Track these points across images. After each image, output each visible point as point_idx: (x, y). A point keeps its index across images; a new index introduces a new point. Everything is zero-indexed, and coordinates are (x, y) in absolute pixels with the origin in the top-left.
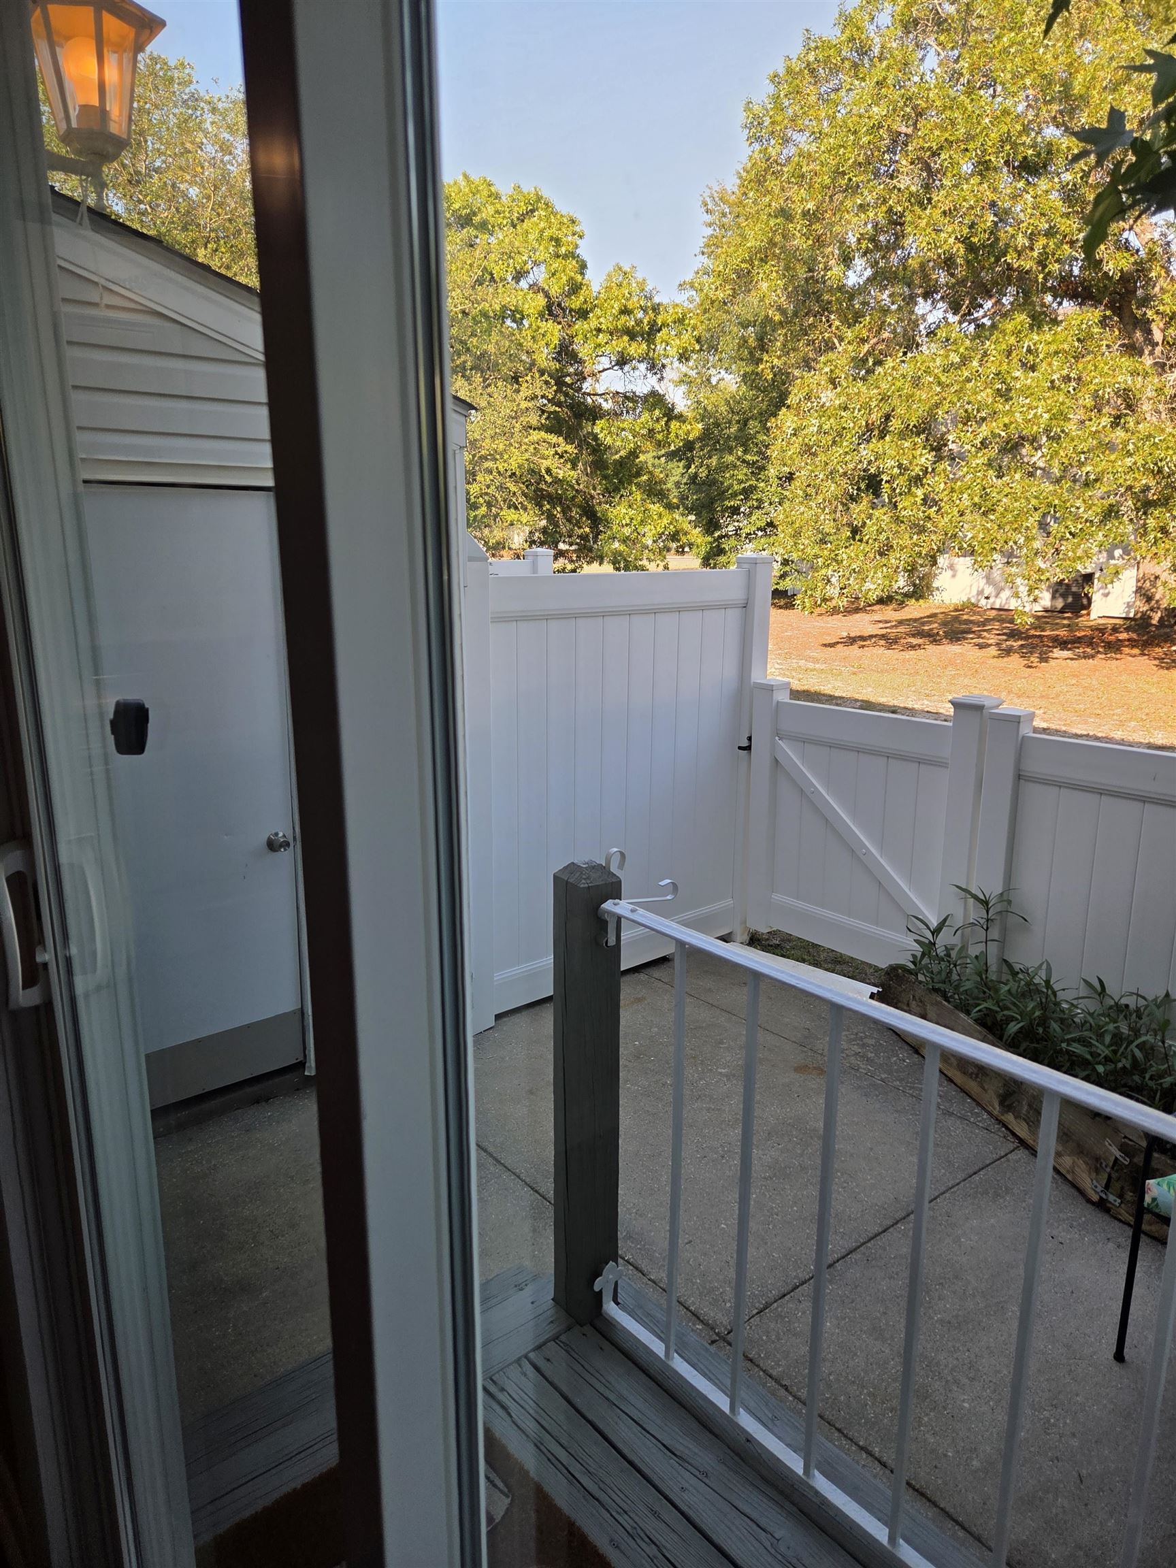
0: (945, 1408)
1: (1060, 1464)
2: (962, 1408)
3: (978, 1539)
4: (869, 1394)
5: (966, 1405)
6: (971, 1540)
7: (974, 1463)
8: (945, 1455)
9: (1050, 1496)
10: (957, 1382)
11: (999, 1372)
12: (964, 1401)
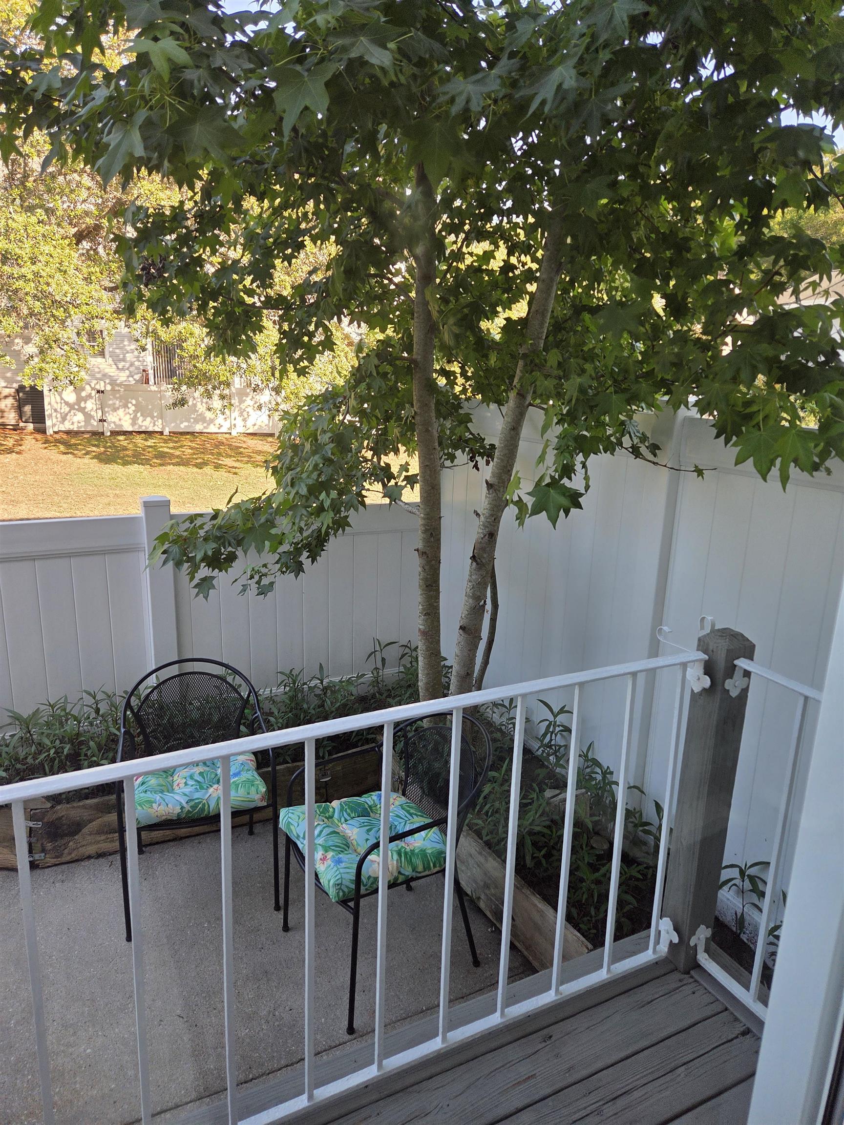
0: (80, 1067)
1: (165, 1022)
2: (88, 1056)
3: (177, 1106)
4: (27, 1116)
5: (89, 1051)
6: (175, 1111)
7: (129, 1073)
8: (111, 1090)
9: (179, 1042)
10: (69, 1045)
11: (83, 1013)
12: (85, 1051)
